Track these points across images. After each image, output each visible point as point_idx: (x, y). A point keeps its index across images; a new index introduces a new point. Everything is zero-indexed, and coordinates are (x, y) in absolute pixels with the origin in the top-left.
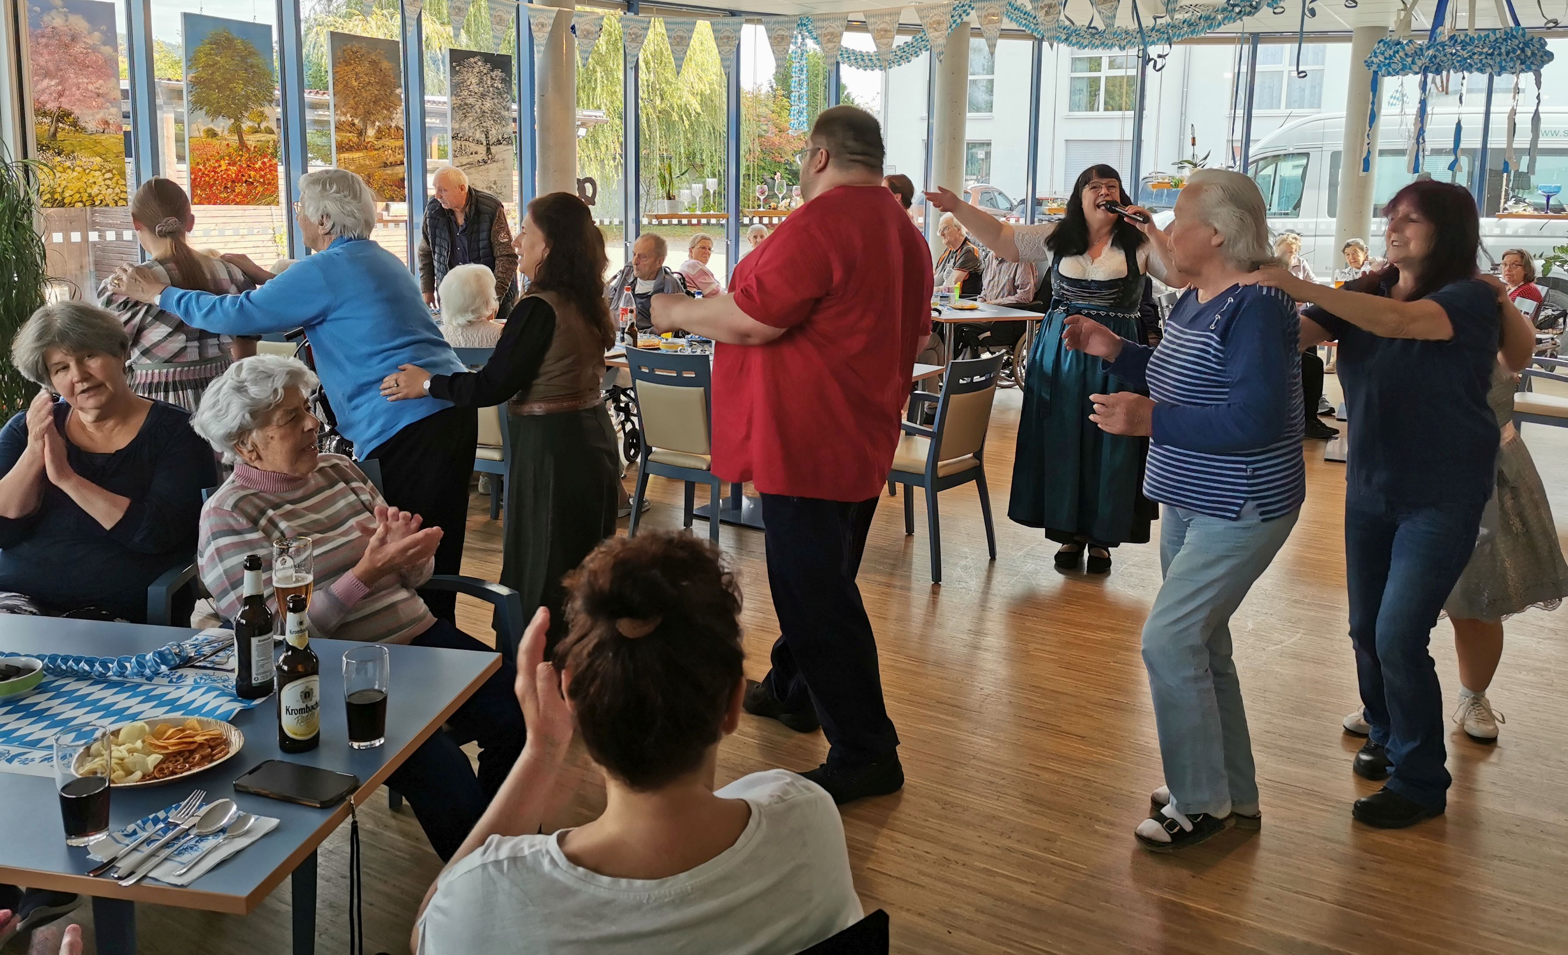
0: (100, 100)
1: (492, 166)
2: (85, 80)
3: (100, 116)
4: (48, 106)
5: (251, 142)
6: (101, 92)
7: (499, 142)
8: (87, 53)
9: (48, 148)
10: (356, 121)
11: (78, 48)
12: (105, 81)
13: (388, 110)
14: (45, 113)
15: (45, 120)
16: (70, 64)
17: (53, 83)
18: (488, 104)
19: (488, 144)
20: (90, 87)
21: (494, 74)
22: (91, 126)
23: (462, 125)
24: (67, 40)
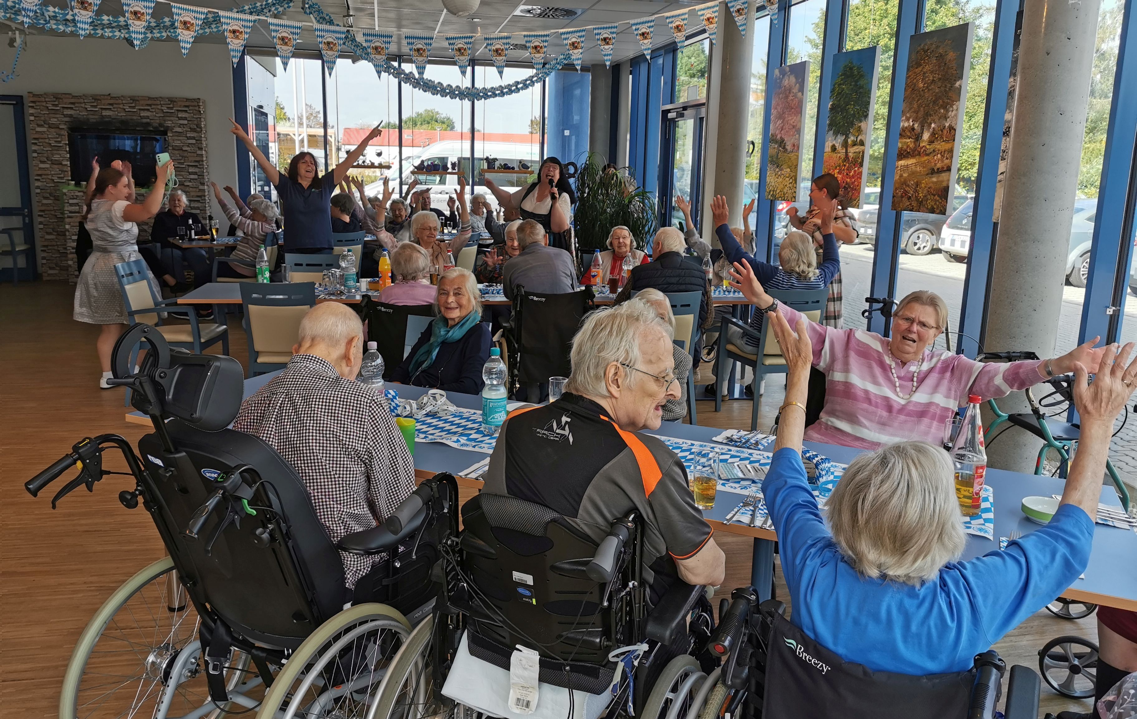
10: (916, 126)
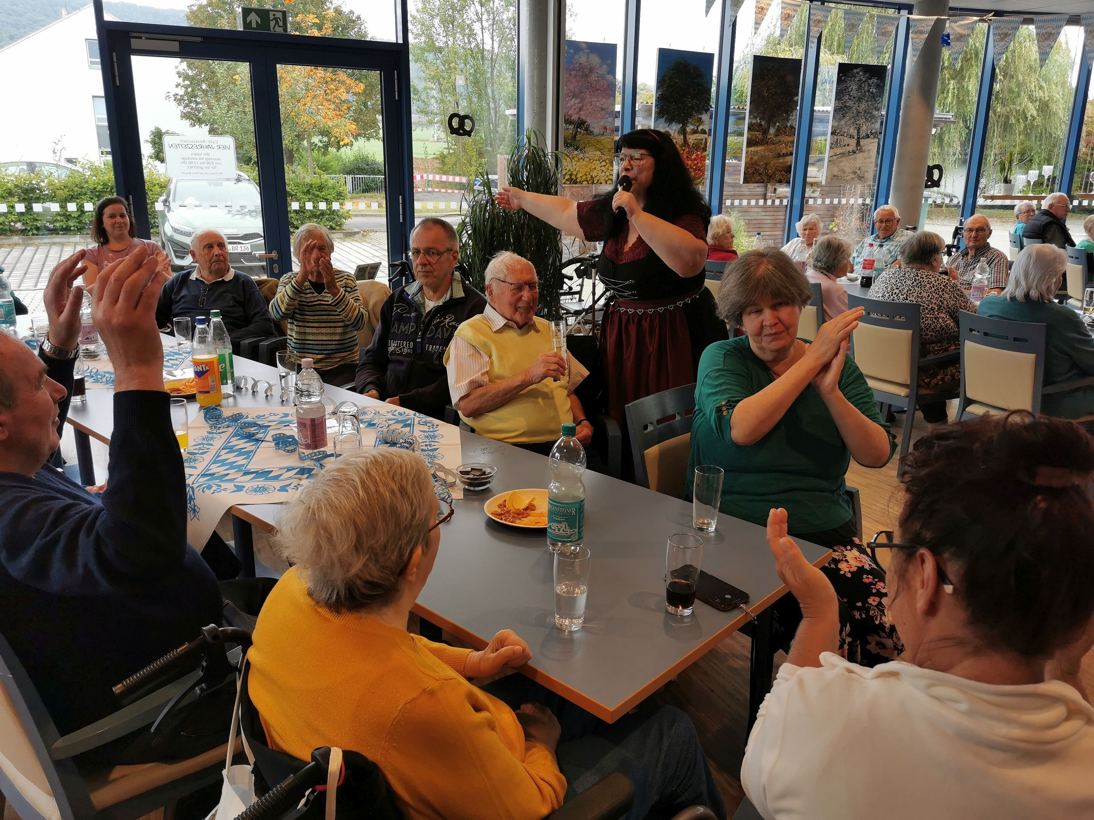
0: (603, 112)
1: (859, 156)
2: (595, 99)
3: (602, 123)
4: (573, 117)
5: (691, 140)
6: (604, 107)
7: (868, 136)
8: (598, 80)
9: (571, 145)
10: (763, 123)
11: (593, 77)
12: (607, 99)
13: (788, 113)
14: (571, 122)
15: (570, 127)
16: (588, 88)
17: (577, 102)
18: (863, 106)
19: (858, 138)
20: (598, 104)
21: (870, 82)
22: (596, 130)
23: (841, 123)
24: (587, 71)
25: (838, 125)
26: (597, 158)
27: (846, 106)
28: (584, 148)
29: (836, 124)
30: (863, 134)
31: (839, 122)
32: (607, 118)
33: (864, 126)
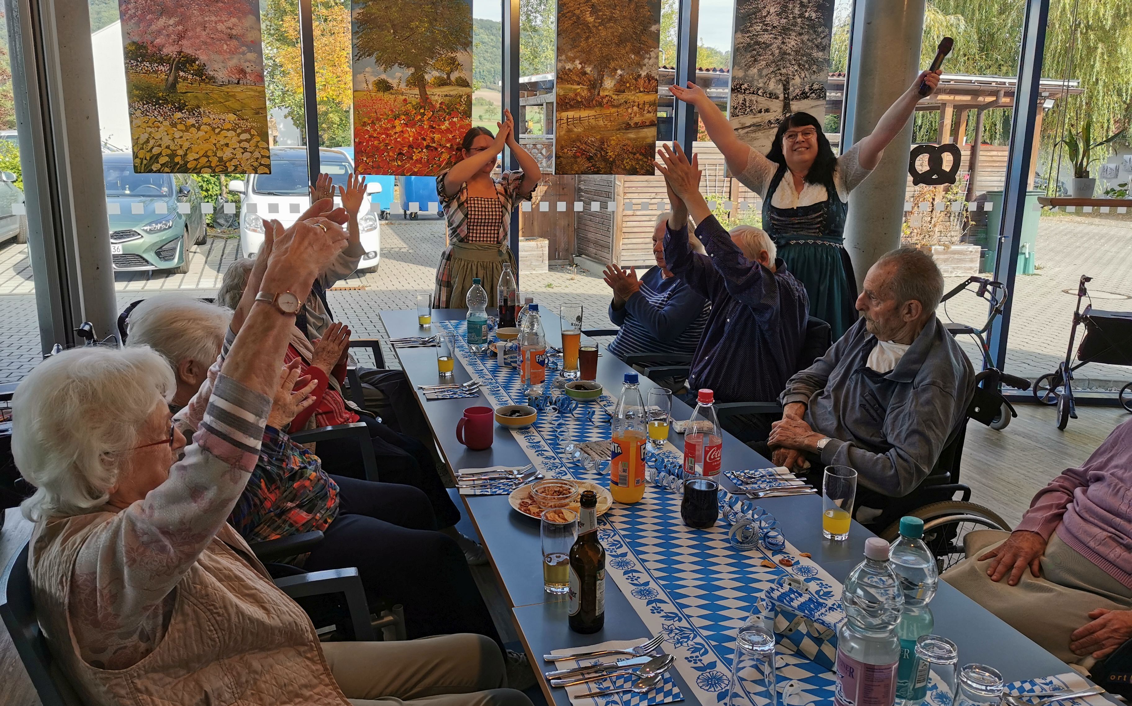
0: (234, 43)
2: (213, 18)
3: (233, 62)
4: (165, 51)
5: (436, 97)
6: (234, 32)
7: (805, 95)
9: (166, 102)
10: (588, 70)
12: (239, 19)
13: (637, 53)
14: (161, 59)
15: (161, 68)
17: (171, 22)
19: (785, 98)
20: (220, 27)
22: (221, 75)
23: (750, 72)
25: (746, 76)
26: (229, 126)
27: (758, 43)
28: (198, 107)
29: (740, 74)
30: (794, 90)
31: (746, 71)
32: (244, 54)
33: (797, 77)
